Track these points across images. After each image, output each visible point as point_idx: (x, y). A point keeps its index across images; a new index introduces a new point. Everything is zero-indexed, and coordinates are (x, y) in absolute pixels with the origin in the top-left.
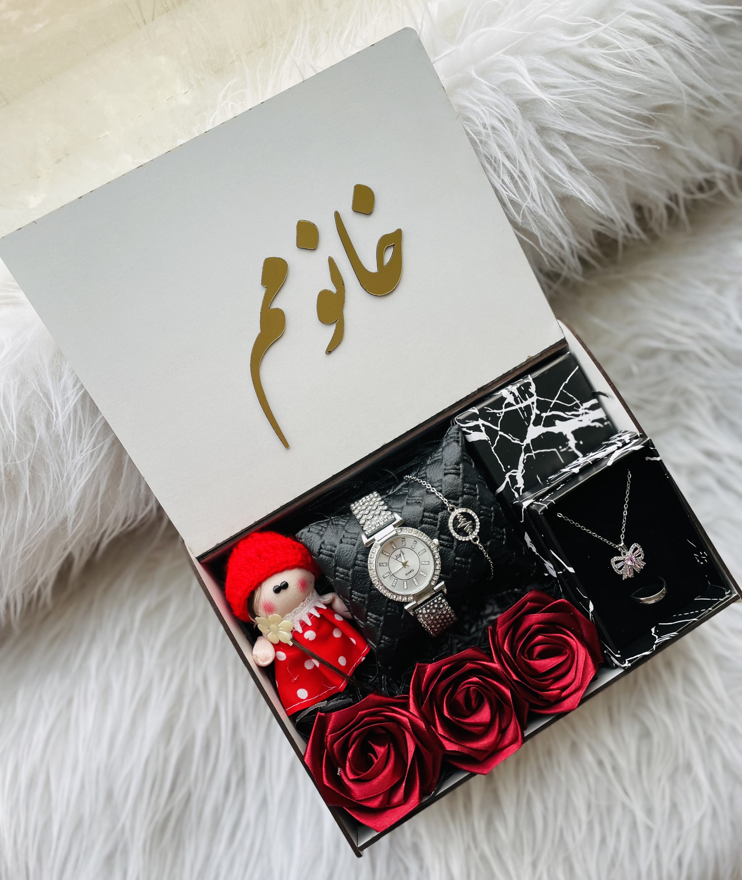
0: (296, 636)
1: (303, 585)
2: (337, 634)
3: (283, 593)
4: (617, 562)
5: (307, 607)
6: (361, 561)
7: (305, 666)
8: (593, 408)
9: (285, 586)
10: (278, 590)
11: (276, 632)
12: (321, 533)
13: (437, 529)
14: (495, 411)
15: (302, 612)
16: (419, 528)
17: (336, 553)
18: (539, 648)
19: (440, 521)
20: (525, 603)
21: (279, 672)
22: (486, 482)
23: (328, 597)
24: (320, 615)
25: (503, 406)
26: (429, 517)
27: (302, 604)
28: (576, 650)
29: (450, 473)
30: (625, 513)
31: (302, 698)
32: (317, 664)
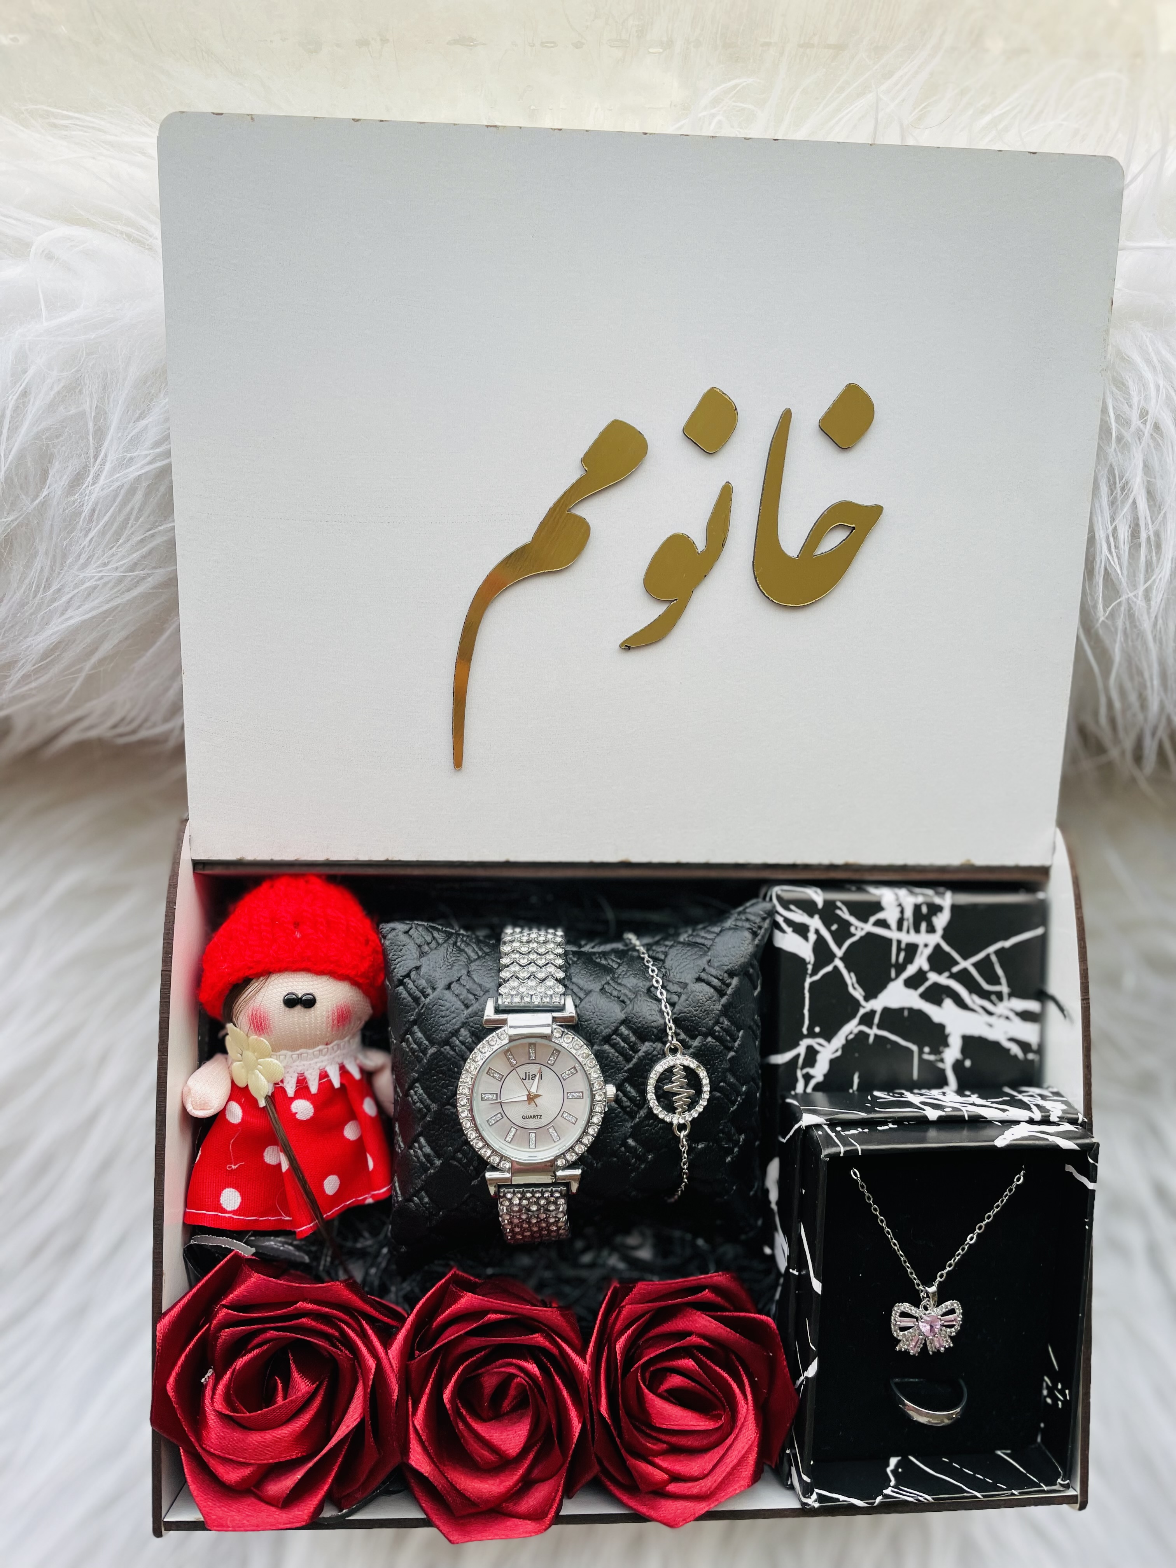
0: (278, 1095)
1: (342, 1017)
2: (351, 1132)
3: (298, 1009)
4: (904, 1315)
5: (326, 1057)
6: (463, 1043)
7: (265, 1154)
8: (1026, 1016)
9: (309, 1003)
10: (291, 1002)
11: (250, 1068)
12: (426, 948)
13: (626, 1068)
14: (852, 920)
15: (312, 1062)
16: (596, 1047)
17: (428, 1000)
18: (676, 1381)
19: (639, 1058)
20: (700, 1288)
21: (214, 1137)
22: (762, 1033)
23: (376, 1059)
24: (342, 1084)
25: (872, 919)
26: (625, 1039)
27: (321, 1047)
28: (739, 1424)
29: (709, 984)
30: (971, 1239)
31: (224, 1206)
32: (285, 1167)
